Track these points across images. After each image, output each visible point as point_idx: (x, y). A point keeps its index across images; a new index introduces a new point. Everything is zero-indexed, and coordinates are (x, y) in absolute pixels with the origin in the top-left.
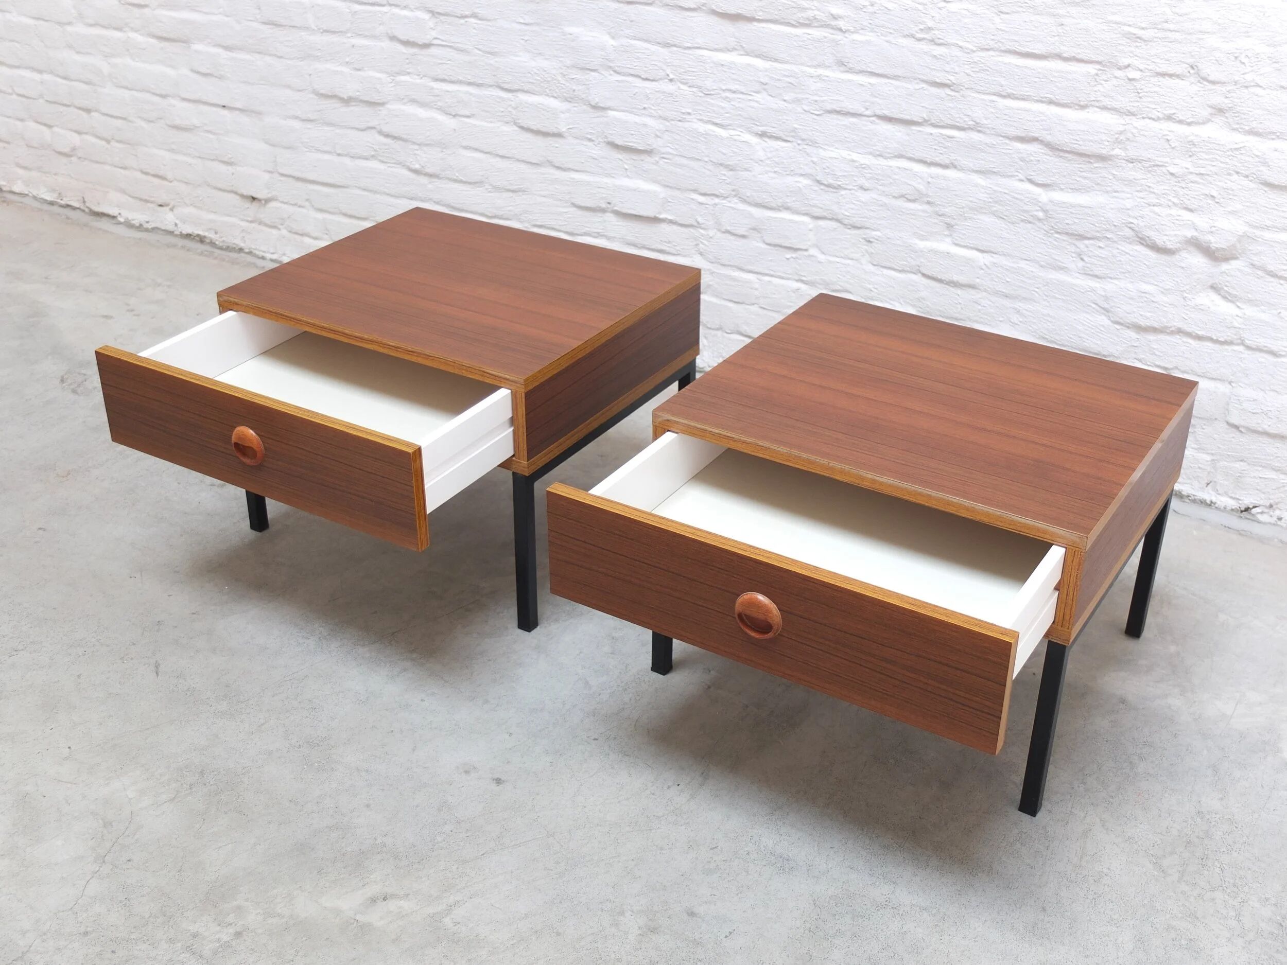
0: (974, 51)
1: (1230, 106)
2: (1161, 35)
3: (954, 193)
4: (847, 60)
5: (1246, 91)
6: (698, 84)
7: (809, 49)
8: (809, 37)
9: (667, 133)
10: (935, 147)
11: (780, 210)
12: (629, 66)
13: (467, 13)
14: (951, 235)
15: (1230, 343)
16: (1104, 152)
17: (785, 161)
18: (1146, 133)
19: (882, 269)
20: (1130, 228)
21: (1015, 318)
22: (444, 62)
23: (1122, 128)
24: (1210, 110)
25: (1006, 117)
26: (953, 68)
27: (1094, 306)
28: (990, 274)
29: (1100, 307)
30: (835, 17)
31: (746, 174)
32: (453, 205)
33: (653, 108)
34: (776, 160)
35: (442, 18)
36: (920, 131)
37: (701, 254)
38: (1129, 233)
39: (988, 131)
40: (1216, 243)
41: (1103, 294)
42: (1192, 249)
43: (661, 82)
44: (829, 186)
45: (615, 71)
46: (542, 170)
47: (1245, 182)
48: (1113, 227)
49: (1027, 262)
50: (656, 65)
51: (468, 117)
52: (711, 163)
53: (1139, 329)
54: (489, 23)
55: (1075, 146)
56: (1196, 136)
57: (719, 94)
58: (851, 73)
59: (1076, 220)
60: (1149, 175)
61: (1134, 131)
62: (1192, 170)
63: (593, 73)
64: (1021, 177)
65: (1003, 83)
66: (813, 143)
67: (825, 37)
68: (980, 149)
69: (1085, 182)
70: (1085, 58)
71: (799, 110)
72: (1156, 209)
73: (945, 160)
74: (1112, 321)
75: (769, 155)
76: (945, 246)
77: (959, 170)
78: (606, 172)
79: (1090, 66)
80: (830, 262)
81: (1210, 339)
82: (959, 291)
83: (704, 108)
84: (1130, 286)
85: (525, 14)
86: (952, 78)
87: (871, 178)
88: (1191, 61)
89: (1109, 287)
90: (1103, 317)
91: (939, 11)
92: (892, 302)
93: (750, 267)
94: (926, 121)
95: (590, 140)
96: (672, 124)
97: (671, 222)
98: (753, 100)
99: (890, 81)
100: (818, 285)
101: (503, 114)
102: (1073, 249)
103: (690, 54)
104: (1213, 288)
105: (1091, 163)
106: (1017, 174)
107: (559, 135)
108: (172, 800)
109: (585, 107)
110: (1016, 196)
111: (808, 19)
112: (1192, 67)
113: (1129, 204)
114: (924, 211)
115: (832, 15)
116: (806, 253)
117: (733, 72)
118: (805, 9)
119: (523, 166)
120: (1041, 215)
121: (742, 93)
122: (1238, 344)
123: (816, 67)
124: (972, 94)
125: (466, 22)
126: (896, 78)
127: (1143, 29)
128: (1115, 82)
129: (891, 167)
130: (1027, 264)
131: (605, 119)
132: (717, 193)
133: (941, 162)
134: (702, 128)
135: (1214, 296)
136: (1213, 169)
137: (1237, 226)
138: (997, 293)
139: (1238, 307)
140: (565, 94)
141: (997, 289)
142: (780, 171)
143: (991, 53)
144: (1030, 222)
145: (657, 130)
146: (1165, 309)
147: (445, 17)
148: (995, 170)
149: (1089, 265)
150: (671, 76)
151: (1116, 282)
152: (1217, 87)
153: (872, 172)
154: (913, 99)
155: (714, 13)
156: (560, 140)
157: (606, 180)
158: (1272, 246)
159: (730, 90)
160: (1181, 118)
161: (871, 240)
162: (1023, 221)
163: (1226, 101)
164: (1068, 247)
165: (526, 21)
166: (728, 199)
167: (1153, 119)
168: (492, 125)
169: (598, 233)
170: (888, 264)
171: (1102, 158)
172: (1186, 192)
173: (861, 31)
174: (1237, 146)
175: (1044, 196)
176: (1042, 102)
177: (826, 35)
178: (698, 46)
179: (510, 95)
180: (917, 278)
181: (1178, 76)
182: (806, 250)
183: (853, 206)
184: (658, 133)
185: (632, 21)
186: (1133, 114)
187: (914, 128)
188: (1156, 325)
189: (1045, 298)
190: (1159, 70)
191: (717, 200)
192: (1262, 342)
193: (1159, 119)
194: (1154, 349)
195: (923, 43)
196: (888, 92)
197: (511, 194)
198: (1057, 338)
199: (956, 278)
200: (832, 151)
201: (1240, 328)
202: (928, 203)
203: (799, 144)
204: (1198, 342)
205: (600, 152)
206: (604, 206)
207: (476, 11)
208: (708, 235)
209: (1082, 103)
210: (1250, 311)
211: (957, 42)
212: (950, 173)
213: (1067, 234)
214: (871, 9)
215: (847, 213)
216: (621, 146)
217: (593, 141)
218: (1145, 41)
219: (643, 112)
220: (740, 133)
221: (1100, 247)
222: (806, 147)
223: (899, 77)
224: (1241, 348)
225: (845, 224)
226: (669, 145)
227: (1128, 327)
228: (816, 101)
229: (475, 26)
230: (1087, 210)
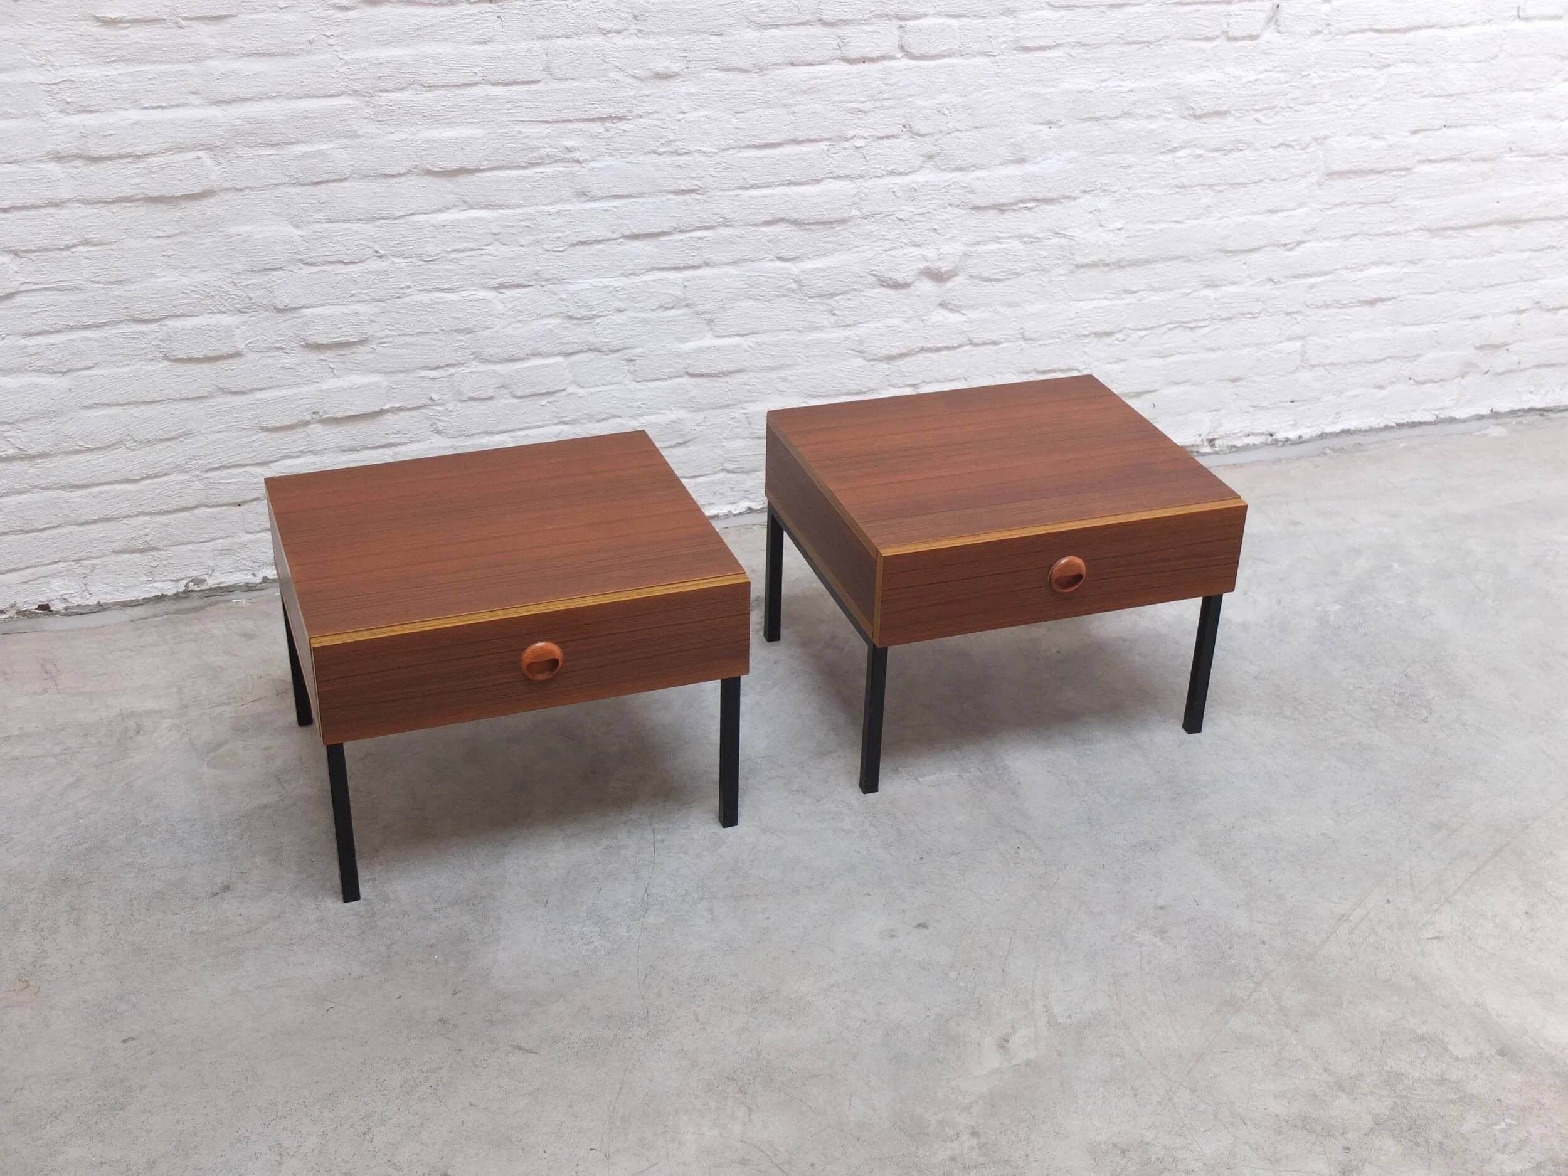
0: (716, 153)
1: (938, 151)
2: (878, 104)
3: (712, 289)
4: (588, 189)
5: (949, 137)
6: (416, 253)
7: (544, 187)
8: (542, 175)
9: (383, 315)
10: (687, 251)
11: (528, 359)
12: (327, 253)
13: (75, 242)
14: (712, 329)
15: (960, 346)
16: (846, 215)
17: (529, 307)
18: (876, 191)
19: (646, 383)
20: (873, 275)
21: (782, 386)
22: (39, 310)
23: (855, 191)
24: (922, 159)
25: (753, 207)
26: (699, 174)
27: (850, 352)
28: (755, 354)
29: (856, 351)
30: (569, 150)
31: (486, 333)
32: (74, 483)
33: (363, 292)
34: (519, 308)
35: (31, 256)
36: (669, 240)
37: (439, 432)
38: (871, 279)
39: (736, 224)
40: (944, 267)
41: (857, 339)
42: (923, 278)
43: (368, 261)
44: (583, 318)
45: (307, 264)
46: (212, 402)
47: (957, 211)
48: (859, 279)
49: (787, 332)
50: (361, 244)
51: (89, 368)
52: (442, 333)
53: (890, 358)
54: (108, 247)
55: (820, 217)
56: (916, 182)
57: (443, 257)
58: (592, 201)
59: (827, 282)
60: (881, 226)
61: (867, 191)
62: (916, 212)
63: (275, 273)
64: (771, 257)
65: (746, 176)
66: (560, 281)
67: (560, 172)
68: (730, 242)
69: (829, 246)
70: (818, 138)
71: (540, 251)
72: (891, 252)
73: (697, 261)
74: (868, 361)
75: (510, 306)
76: (708, 341)
77: (712, 266)
78: (305, 379)
79: (821, 143)
80: (592, 394)
81: (947, 348)
82: (727, 379)
83: (425, 277)
84: (879, 325)
85: (166, 225)
86: (697, 183)
87: (628, 299)
88: (903, 121)
89: (861, 330)
90: (859, 359)
91: (679, 123)
92: (662, 411)
93: (501, 428)
94: (675, 229)
95: (277, 349)
96: (388, 304)
97: (399, 409)
98: (485, 254)
99: (636, 200)
100: (582, 421)
101: (143, 352)
102: (824, 308)
103: (403, 223)
104: (943, 305)
105: (833, 228)
106: (768, 255)
107: (238, 355)
108: (750, 1110)
109: (267, 313)
110: (771, 275)
111: (541, 158)
112: (904, 126)
113: (869, 254)
114: (686, 315)
115: (567, 148)
116: (564, 393)
117: (459, 230)
118: (538, 148)
119: (184, 405)
120: (794, 286)
121: (472, 250)
122: (967, 345)
123: (551, 204)
124: (717, 194)
125: (73, 253)
126: (641, 195)
127: (863, 102)
128: (844, 153)
129: (646, 282)
130: (787, 334)
131: (299, 320)
132: (453, 362)
133: (695, 264)
134: (425, 298)
135: (943, 312)
136: (932, 206)
137: (958, 248)
138: (763, 369)
139: (963, 314)
140: (237, 306)
141: (763, 365)
142: (525, 319)
143: (732, 151)
144: (784, 296)
145: (371, 314)
146: (909, 335)
147: (38, 254)
148: (746, 258)
149: (841, 318)
150: (382, 252)
151: (866, 325)
152: (926, 139)
153: (626, 292)
154: (660, 211)
155: (429, 173)
156: (236, 360)
157: (306, 388)
158: (985, 257)
159: (458, 251)
160: (902, 170)
161: (633, 358)
162: (778, 296)
163: (935, 148)
164: (820, 307)
165: (169, 233)
166: (467, 364)
167: (879, 177)
168: (127, 369)
169: (300, 451)
170: (656, 376)
171: (843, 221)
172: (914, 232)
173: (600, 158)
174: (948, 184)
175: (794, 268)
176: (782, 185)
177: (561, 169)
178: (412, 212)
179: (153, 326)
180: (685, 380)
181: (893, 136)
182: (564, 390)
183: (610, 331)
184: (374, 319)
185: (323, 203)
186: (862, 177)
187: (662, 239)
188: (905, 351)
189: (807, 359)
190: (880, 134)
191: (452, 370)
192: (987, 336)
193: (883, 176)
194: (904, 372)
195: (664, 156)
196: (635, 211)
197: (168, 443)
198: (822, 391)
199: (725, 368)
200: (582, 283)
201: (967, 331)
202: (687, 305)
203: (542, 286)
204: (938, 354)
205: (296, 359)
206: (308, 418)
207: (87, 236)
208: (447, 409)
209: (819, 178)
210: (973, 315)
211: (700, 148)
212: (704, 272)
213: (820, 296)
214: (607, 135)
215: (607, 340)
216: (327, 344)
217: (283, 349)
218: (865, 112)
219: (353, 299)
220: (474, 292)
221: (849, 299)
222: (550, 286)
223: (645, 193)
224: (969, 347)
225: (605, 351)
226: (388, 327)
227: (880, 361)
228: (559, 238)
229: (87, 254)
230: (834, 270)
